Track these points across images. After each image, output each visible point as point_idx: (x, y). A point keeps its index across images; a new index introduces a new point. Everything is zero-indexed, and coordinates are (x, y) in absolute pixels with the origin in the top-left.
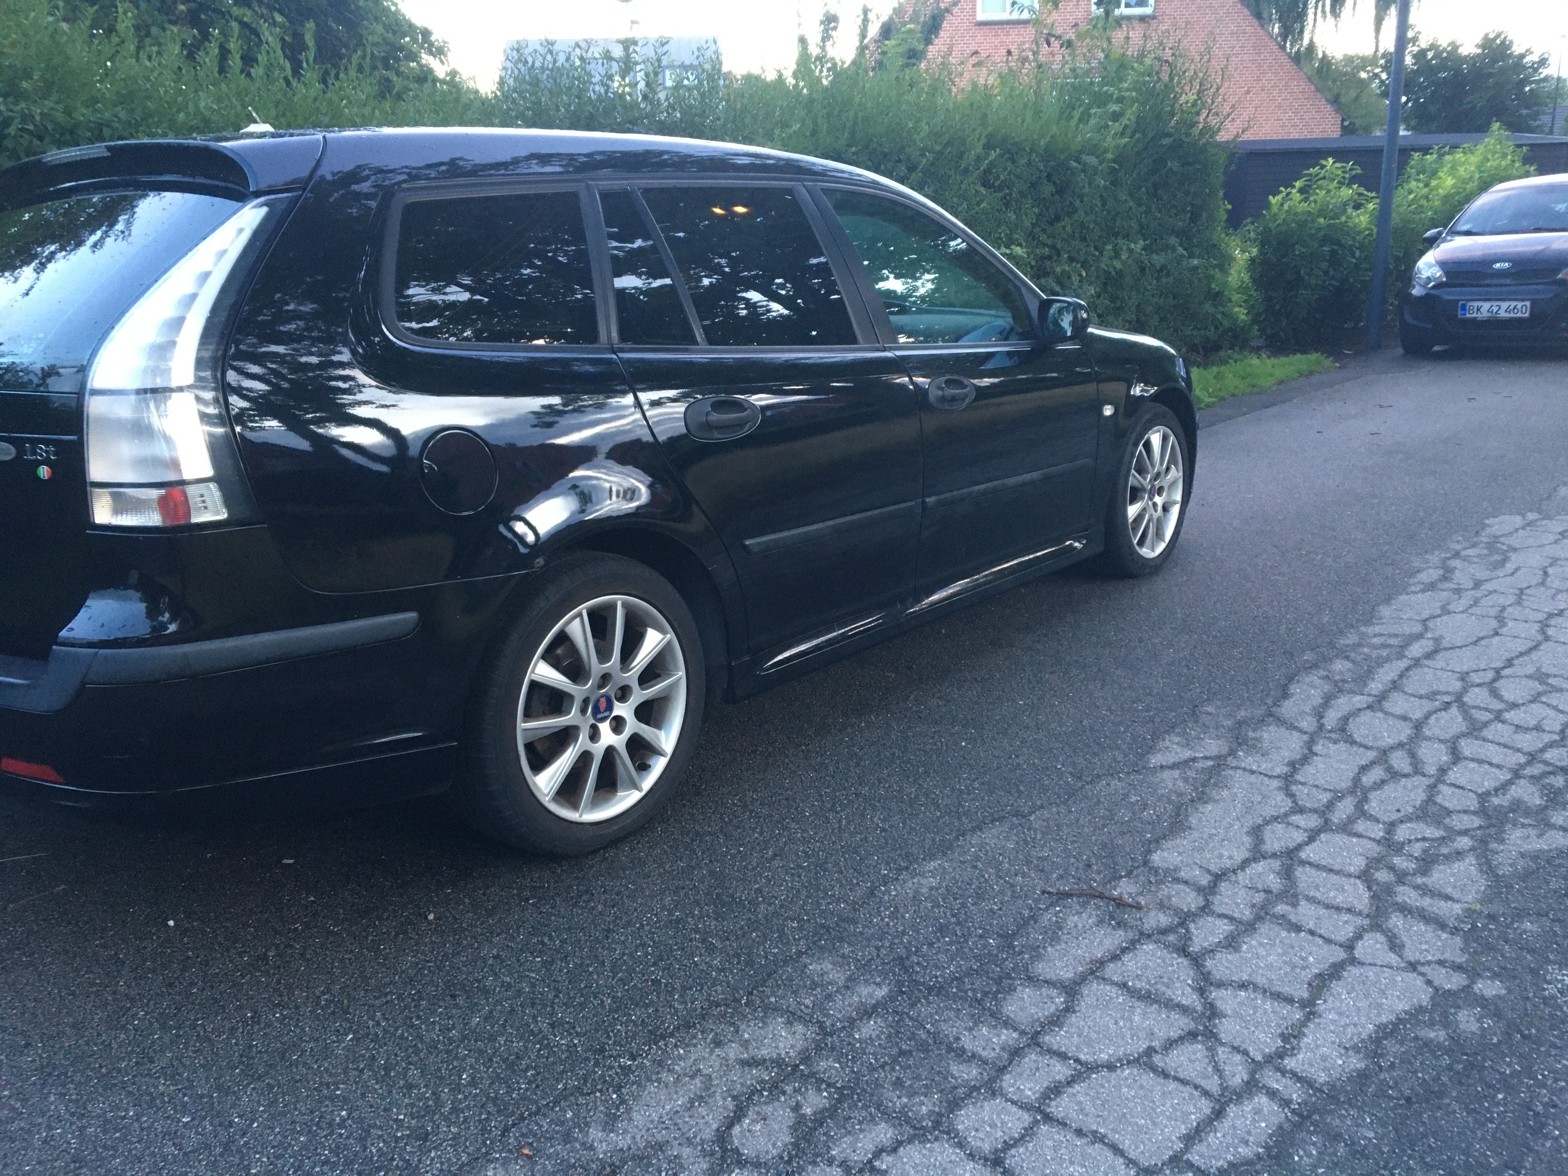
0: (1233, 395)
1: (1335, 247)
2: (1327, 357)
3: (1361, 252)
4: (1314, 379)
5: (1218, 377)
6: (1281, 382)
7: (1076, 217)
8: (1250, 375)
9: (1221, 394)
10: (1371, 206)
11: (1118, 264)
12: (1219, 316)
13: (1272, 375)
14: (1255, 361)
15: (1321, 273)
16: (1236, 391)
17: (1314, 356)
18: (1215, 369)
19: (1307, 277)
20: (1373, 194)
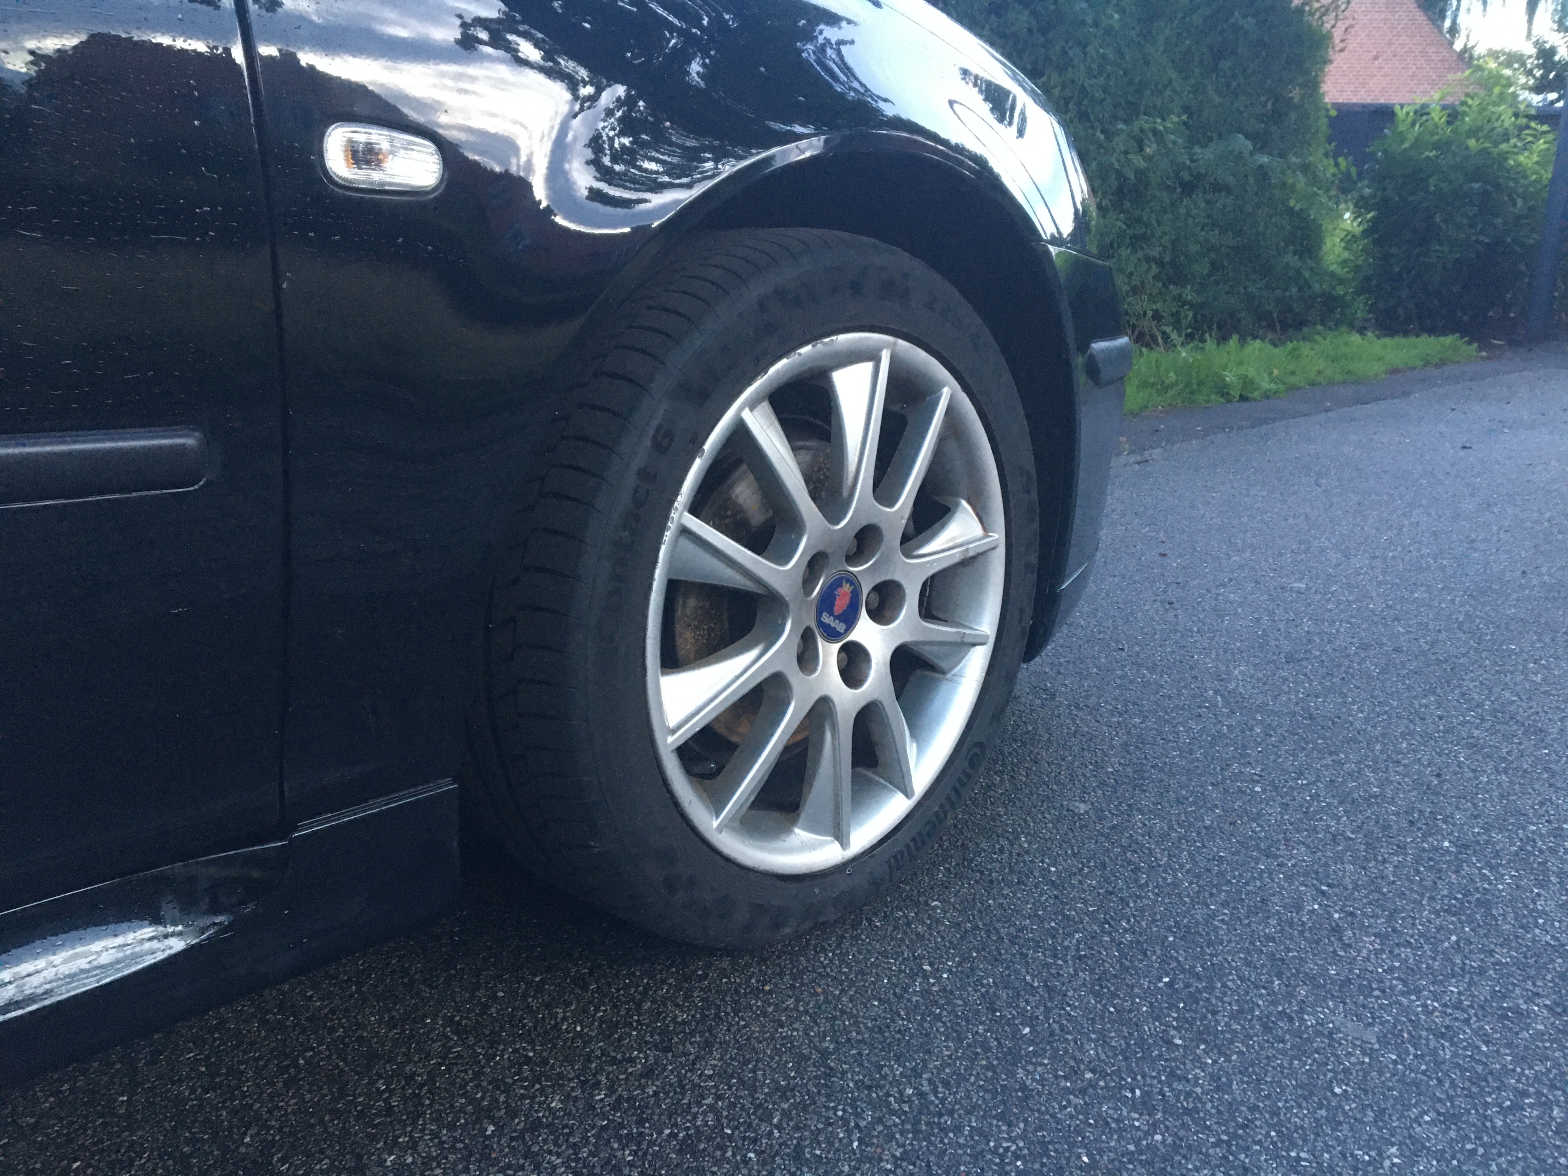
0: (1313, 384)
1: (1489, 188)
2: (1469, 343)
3: (1525, 201)
4: (1448, 369)
5: (1294, 355)
6: (1395, 371)
7: (1070, 74)
8: (1345, 356)
9: (1292, 380)
10: (1541, 145)
11: (1138, 161)
12: (1307, 274)
13: (1380, 359)
14: (1355, 338)
15: (1465, 221)
16: (1320, 379)
17: (1448, 340)
18: (1290, 346)
19: (1444, 227)
20: (1545, 128)
